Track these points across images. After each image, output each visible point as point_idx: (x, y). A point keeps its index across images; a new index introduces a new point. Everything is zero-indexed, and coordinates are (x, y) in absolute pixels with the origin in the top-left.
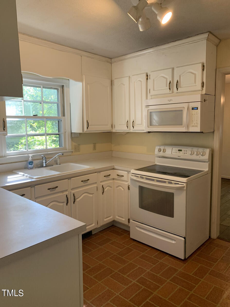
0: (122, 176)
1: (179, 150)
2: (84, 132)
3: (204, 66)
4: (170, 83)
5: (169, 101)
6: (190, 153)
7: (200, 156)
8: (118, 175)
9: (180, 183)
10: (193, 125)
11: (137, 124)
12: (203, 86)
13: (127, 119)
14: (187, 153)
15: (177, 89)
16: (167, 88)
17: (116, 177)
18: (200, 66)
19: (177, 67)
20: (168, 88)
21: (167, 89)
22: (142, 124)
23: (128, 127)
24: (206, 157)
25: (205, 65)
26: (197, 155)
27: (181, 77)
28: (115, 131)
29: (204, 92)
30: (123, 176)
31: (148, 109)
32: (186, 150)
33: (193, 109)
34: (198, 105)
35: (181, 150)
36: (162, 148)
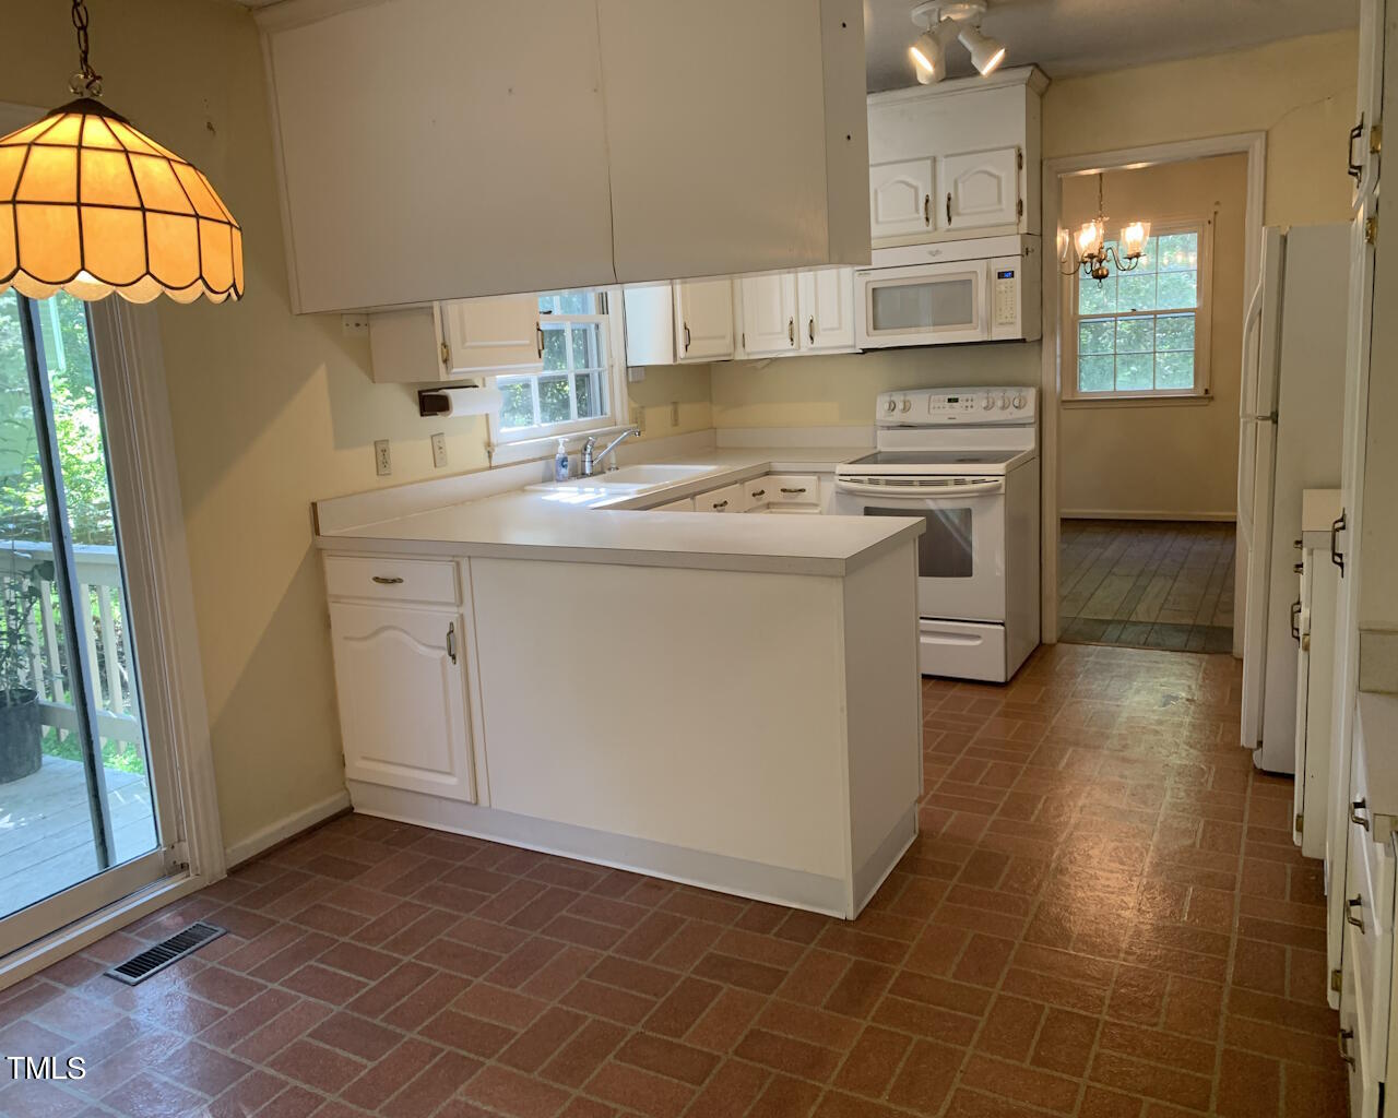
0: (800, 490)
1: (950, 400)
2: (679, 362)
3: (1020, 156)
4: (927, 201)
5: (933, 254)
6: (984, 404)
7: (1011, 408)
8: (784, 490)
9: (987, 478)
10: (1001, 321)
11: (825, 330)
12: (1020, 213)
13: (790, 313)
14: (974, 405)
15: (950, 220)
16: (917, 216)
17: (781, 497)
18: (1012, 156)
19: (947, 156)
20: (922, 214)
21: (918, 219)
22: (840, 328)
23: (792, 340)
24: (1029, 411)
25: (1024, 153)
26: (1003, 408)
27: (960, 185)
28: (746, 358)
29: (1024, 229)
30: (802, 490)
31: (868, 278)
32: (969, 396)
33: (1001, 275)
34: (1015, 264)
35: (956, 400)
36: (899, 398)
